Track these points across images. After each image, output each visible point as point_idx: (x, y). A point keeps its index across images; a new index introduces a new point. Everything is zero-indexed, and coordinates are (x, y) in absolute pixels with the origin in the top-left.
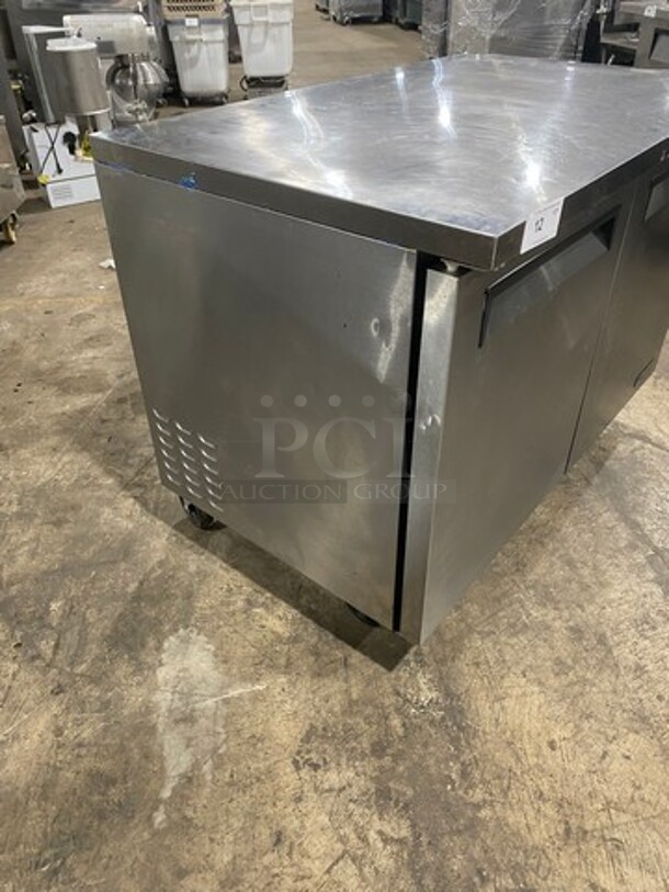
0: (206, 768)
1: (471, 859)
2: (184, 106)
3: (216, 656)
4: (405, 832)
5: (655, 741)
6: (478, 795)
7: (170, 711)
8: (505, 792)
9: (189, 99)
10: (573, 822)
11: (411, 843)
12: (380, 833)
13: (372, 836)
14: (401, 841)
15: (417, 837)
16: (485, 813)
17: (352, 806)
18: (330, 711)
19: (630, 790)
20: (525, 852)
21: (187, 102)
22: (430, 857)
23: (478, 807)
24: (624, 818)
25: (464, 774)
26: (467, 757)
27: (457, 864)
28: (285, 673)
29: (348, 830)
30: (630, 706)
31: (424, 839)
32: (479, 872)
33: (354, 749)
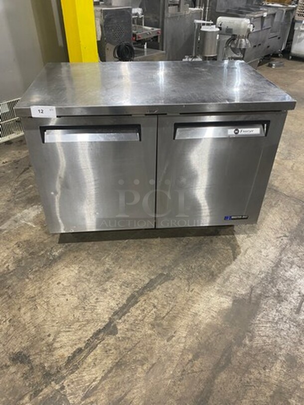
0: (5, 231)
1: (12, 284)
2: (288, 59)
3: (37, 215)
4: (11, 269)
5: (78, 304)
6: (31, 277)
7: (17, 218)
8: (36, 281)
9: (292, 57)
10: (37, 297)
11: (10, 271)
12: (9, 266)
13: (7, 265)
14: (9, 270)
15: (12, 272)
16: (27, 280)
17: (12, 258)
18: (37, 240)
19: (56, 304)
20: (21, 292)
21: (290, 57)
22: (7, 276)
23: (28, 278)
24: (45, 307)
25: (36, 271)
26: (41, 269)
27: (9, 282)
28: (42, 227)
29: (5, 260)
30: (87, 294)
31: (12, 273)
32: (10, 286)
33: (29, 250)
